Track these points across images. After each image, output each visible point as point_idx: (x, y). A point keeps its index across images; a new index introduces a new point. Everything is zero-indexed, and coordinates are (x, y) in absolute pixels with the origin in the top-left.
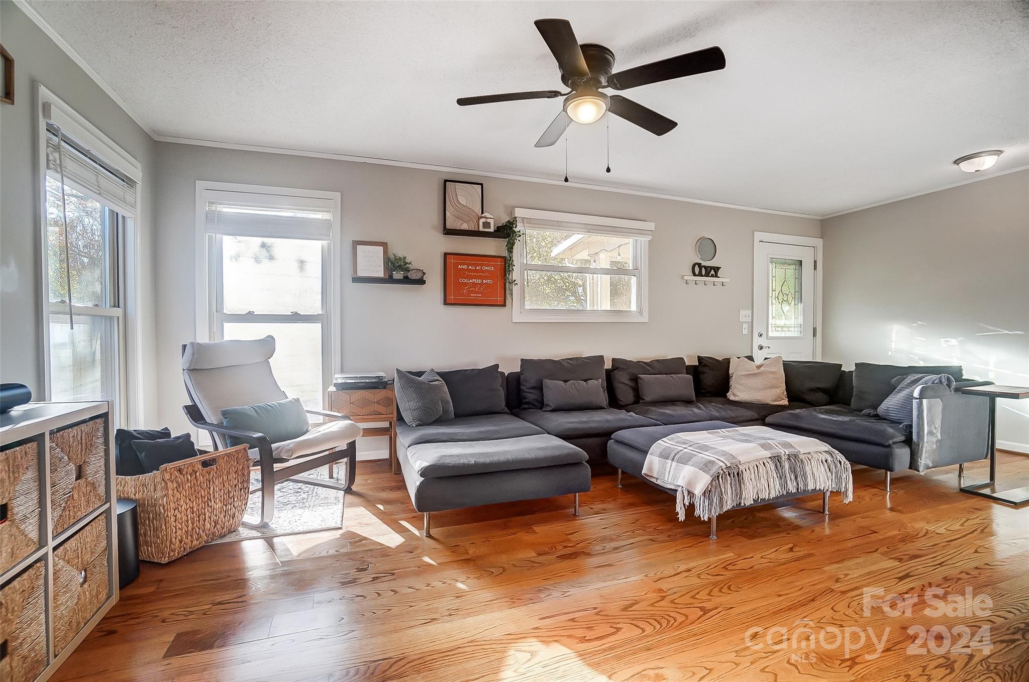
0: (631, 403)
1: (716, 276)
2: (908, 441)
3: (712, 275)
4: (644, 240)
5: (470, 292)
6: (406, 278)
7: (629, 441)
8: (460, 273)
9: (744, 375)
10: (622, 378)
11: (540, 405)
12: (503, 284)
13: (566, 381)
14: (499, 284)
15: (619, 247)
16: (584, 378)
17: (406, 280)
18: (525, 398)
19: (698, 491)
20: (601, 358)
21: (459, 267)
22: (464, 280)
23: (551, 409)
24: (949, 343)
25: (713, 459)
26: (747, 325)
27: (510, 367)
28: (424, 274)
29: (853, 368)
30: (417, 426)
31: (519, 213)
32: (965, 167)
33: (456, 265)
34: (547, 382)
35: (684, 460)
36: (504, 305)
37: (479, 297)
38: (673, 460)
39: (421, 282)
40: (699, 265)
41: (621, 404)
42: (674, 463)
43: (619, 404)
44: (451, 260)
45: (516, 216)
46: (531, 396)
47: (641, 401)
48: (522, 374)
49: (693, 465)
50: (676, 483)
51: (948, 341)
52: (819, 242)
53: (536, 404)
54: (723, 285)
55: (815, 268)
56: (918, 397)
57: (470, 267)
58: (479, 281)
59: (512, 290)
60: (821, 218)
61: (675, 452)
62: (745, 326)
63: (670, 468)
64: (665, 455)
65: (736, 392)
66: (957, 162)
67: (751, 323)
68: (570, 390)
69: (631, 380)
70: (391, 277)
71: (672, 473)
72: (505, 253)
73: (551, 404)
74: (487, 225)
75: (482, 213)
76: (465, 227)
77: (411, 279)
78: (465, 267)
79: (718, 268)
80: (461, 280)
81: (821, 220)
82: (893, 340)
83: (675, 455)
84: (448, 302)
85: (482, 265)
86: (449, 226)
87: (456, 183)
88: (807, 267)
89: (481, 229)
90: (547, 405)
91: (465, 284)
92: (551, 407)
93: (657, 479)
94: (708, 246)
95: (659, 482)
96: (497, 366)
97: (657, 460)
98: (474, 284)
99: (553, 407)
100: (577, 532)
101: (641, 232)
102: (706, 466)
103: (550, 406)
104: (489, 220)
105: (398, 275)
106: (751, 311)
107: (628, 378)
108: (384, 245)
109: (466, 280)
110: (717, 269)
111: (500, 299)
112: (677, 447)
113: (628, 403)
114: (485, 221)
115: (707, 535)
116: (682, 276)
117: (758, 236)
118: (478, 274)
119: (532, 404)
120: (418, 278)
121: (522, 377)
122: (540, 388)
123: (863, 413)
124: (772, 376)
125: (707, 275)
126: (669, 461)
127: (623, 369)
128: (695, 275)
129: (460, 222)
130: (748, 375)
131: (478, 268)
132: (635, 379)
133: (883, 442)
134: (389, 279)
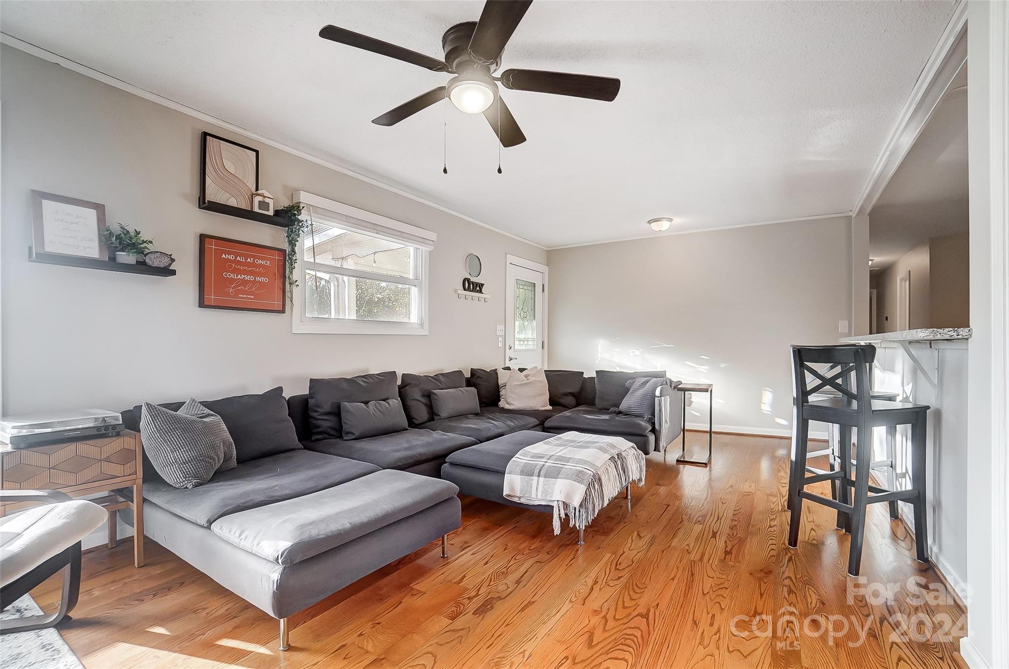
0: (426, 420)
1: (480, 291)
2: (653, 430)
3: (478, 290)
4: (425, 249)
5: (238, 292)
6: (144, 263)
7: (474, 463)
8: (224, 265)
9: (518, 385)
10: (415, 394)
11: (339, 432)
12: (281, 285)
13: (366, 403)
14: (278, 283)
15: (375, 253)
16: (384, 397)
17: (142, 267)
18: (318, 427)
19: (576, 502)
20: (393, 374)
21: (224, 256)
22: (230, 275)
23: (354, 437)
24: (634, 354)
25: (581, 469)
26: (501, 339)
27: (295, 389)
28: (173, 260)
29: (594, 375)
30: (196, 486)
31: (304, 198)
32: (654, 226)
33: (219, 253)
34: (346, 405)
35: (554, 474)
36: (283, 311)
37: (251, 299)
38: (539, 476)
39: (167, 272)
40: (468, 280)
41: (417, 423)
42: (542, 479)
43: (414, 423)
44: (211, 246)
45: (301, 201)
46: (326, 423)
47: (436, 418)
48: (313, 398)
49: (565, 478)
50: (548, 498)
51: (634, 352)
52: (545, 269)
53: (332, 432)
54: (485, 301)
55: (543, 291)
56: (659, 395)
57: (238, 258)
58: (252, 278)
59: (291, 292)
60: (547, 249)
61: (538, 467)
62: (500, 339)
63: (537, 484)
64: (527, 472)
65: (509, 400)
66: (649, 222)
67: (503, 337)
68: (373, 412)
69: (423, 396)
70: (113, 259)
71: (540, 489)
72: (286, 246)
73: (354, 431)
74: (264, 205)
75: (257, 189)
76: (233, 202)
77: (150, 266)
78: (231, 257)
79: (483, 285)
80: (226, 275)
81: (547, 251)
82: (600, 351)
83: (540, 470)
84: (206, 304)
85: (255, 257)
86: (210, 196)
87: (221, 141)
88: (539, 288)
89: (256, 209)
90: (348, 433)
91: (232, 281)
92: (355, 435)
93: (520, 498)
94: (475, 262)
95: (523, 501)
96: (280, 389)
97: (519, 479)
98: (244, 282)
99: (357, 434)
100: (464, 576)
101: (424, 241)
102: (578, 477)
103: (352, 434)
104: (267, 200)
105: (129, 258)
106: (504, 326)
107: (420, 395)
108: (100, 208)
109: (232, 275)
110: (481, 286)
111: (277, 304)
112: (537, 462)
113: (424, 421)
114: (262, 200)
115: (575, 542)
116: (455, 290)
117: (511, 258)
118: (250, 269)
119: (328, 434)
120: (162, 266)
121: (312, 402)
122: (337, 412)
123: (610, 410)
124: (540, 384)
125: (473, 291)
126: (535, 478)
127: (415, 384)
128: (465, 290)
129: (227, 195)
130: (521, 385)
131: (249, 260)
132: (428, 396)
133: (641, 433)
134: (112, 264)
